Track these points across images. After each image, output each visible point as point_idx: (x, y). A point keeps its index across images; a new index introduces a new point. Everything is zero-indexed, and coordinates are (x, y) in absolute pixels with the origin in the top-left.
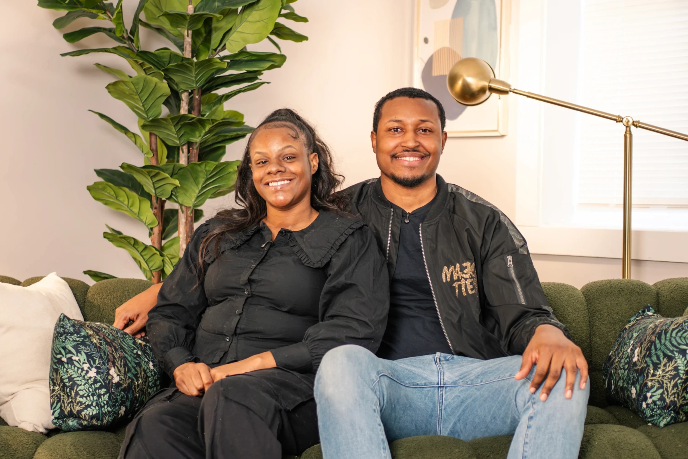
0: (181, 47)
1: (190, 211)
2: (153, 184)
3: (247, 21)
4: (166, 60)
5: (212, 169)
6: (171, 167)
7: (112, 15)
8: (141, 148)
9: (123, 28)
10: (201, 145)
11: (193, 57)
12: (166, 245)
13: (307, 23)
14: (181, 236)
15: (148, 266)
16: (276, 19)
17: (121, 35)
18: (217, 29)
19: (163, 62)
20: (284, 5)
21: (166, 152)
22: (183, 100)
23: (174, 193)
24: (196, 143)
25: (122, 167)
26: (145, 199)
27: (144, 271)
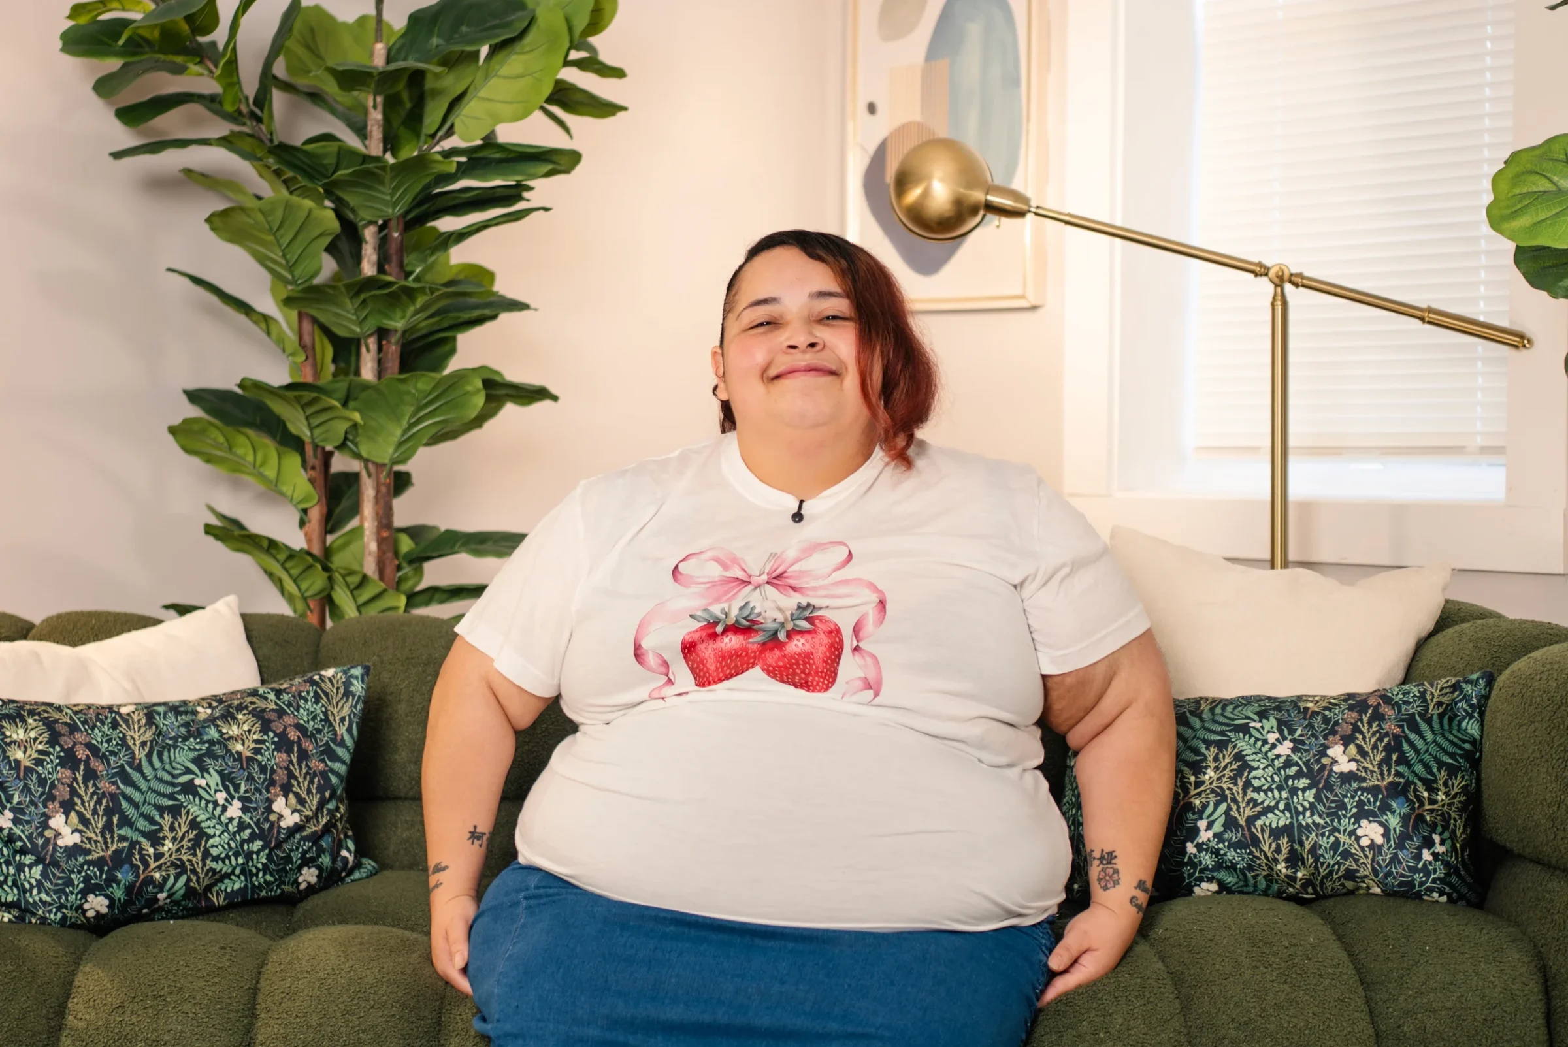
0: (361, 131)
1: (384, 473)
2: (307, 418)
3: (499, 77)
4: (330, 161)
5: (428, 388)
6: (342, 386)
7: (216, 66)
8: (281, 343)
9: (240, 94)
10: (407, 335)
11: (385, 152)
12: (336, 545)
13: (624, 80)
14: (366, 525)
15: (299, 589)
16: (557, 72)
17: (236, 108)
18: (436, 93)
19: (324, 166)
20: (576, 42)
21: (329, 352)
22: (366, 242)
23: (351, 437)
24: (396, 331)
25: (240, 386)
26: (289, 450)
27: (290, 599)
